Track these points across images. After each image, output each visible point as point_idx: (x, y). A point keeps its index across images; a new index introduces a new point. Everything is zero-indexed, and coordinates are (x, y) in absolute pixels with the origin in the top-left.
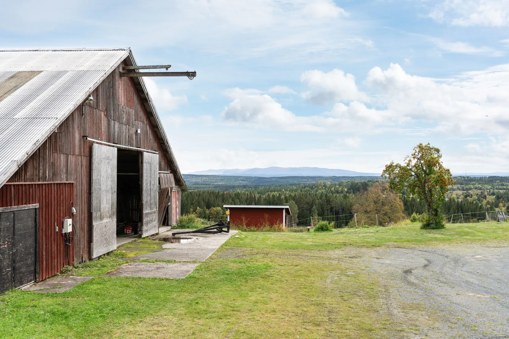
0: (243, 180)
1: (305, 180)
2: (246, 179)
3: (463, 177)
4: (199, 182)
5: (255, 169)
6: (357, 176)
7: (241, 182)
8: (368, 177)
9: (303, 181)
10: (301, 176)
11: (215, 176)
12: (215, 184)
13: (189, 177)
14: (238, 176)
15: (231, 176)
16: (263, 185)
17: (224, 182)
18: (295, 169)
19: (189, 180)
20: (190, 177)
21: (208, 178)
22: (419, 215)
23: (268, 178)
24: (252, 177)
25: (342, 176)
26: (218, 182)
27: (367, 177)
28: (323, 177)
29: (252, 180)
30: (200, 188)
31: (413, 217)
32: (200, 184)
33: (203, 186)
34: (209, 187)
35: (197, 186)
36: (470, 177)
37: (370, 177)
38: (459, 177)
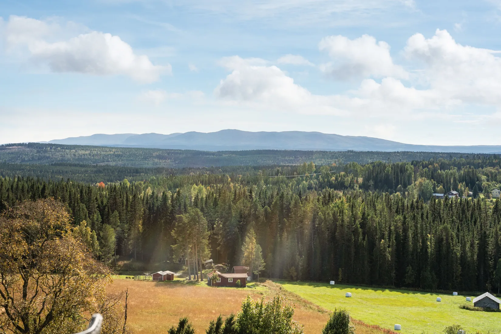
0: (160, 157)
1: (291, 158)
2: (168, 154)
4: (70, 160)
5: (191, 135)
6: (398, 152)
7: (156, 160)
8: (420, 153)
9: (286, 160)
10: (283, 150)
11: (103, 147)
12: (99, 164)
13: (49, 148)
14: (152, 149)
15: (137, 148)
16: (199, 168)
17: (123, 160)
18: (273, 135)
19: (48, 155)
20: (51, 148)
21: (88, 152)
23: (213, 154)
24: (180, 150)
25: (367, 151)
26: (108, 161)
27: (417, 153)
28: (327, 152)
29: (181, 156)
30: (66, 172)
32: (67, 165)
33: (73, 168)
34: (86, 171)
35: (58, 168)
37: (424, 153)
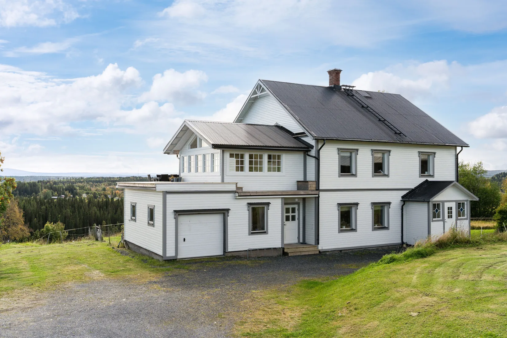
3: (136, 177)
22: (53, 224)
31: (46, 227)
36: (142, 177)
38: (132, 177)
